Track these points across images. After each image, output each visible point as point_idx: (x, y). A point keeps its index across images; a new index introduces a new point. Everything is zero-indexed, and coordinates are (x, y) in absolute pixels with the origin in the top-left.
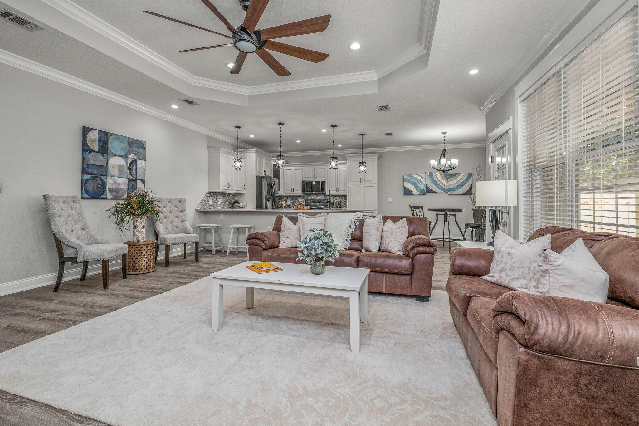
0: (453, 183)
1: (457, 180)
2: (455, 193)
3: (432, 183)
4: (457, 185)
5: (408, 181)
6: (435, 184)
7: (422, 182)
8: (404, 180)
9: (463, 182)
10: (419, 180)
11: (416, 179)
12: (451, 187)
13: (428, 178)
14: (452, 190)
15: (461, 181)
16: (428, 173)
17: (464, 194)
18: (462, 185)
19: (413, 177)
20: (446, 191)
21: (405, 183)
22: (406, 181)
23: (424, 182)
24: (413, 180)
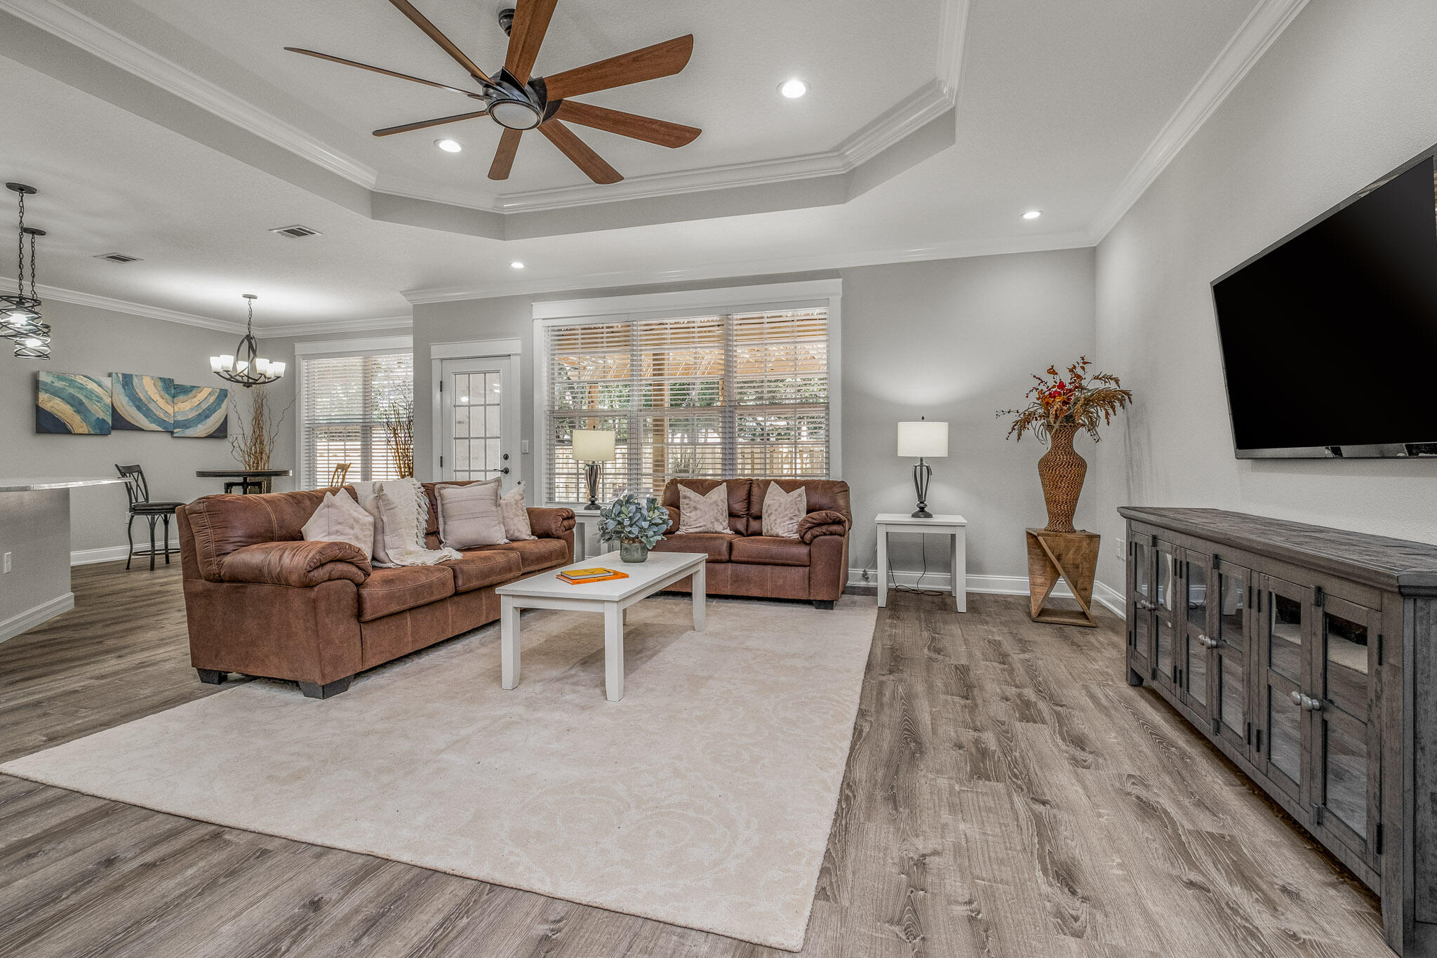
0: (185, 408)
1: (196, 401)
2: (189, 432)
3: (131, 404)
4: (195, 414)
5: (56, 393)
6: (140, 405)
7: (100, 399)
8: (36, 385)
9: (208, 409)
10: (91, 392)
11: (82, 388)
12: (179, 418)
13: (119, 388)
14: (185, 424)
15: (204, 406)
16: (120, 376)
17: (210, 437)
18: (204, 415)
19: (72, 381)
20: (170, 429)
21: (43, 396)
22: (47, 391)
23: (108, 401)
24: (71, 391)
